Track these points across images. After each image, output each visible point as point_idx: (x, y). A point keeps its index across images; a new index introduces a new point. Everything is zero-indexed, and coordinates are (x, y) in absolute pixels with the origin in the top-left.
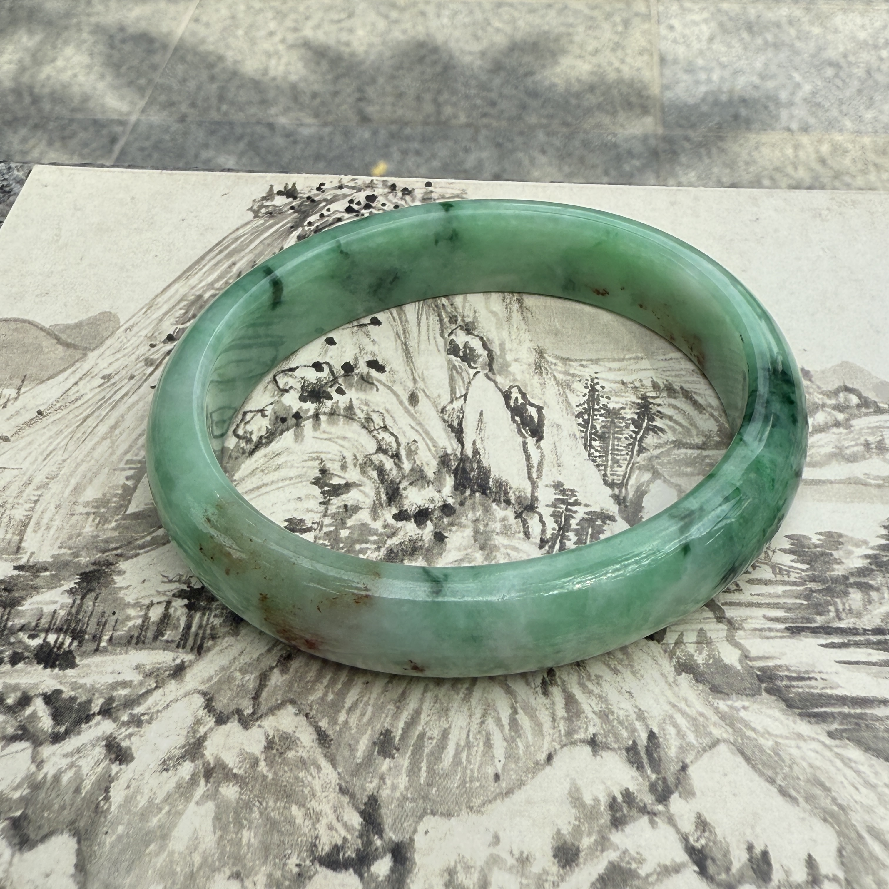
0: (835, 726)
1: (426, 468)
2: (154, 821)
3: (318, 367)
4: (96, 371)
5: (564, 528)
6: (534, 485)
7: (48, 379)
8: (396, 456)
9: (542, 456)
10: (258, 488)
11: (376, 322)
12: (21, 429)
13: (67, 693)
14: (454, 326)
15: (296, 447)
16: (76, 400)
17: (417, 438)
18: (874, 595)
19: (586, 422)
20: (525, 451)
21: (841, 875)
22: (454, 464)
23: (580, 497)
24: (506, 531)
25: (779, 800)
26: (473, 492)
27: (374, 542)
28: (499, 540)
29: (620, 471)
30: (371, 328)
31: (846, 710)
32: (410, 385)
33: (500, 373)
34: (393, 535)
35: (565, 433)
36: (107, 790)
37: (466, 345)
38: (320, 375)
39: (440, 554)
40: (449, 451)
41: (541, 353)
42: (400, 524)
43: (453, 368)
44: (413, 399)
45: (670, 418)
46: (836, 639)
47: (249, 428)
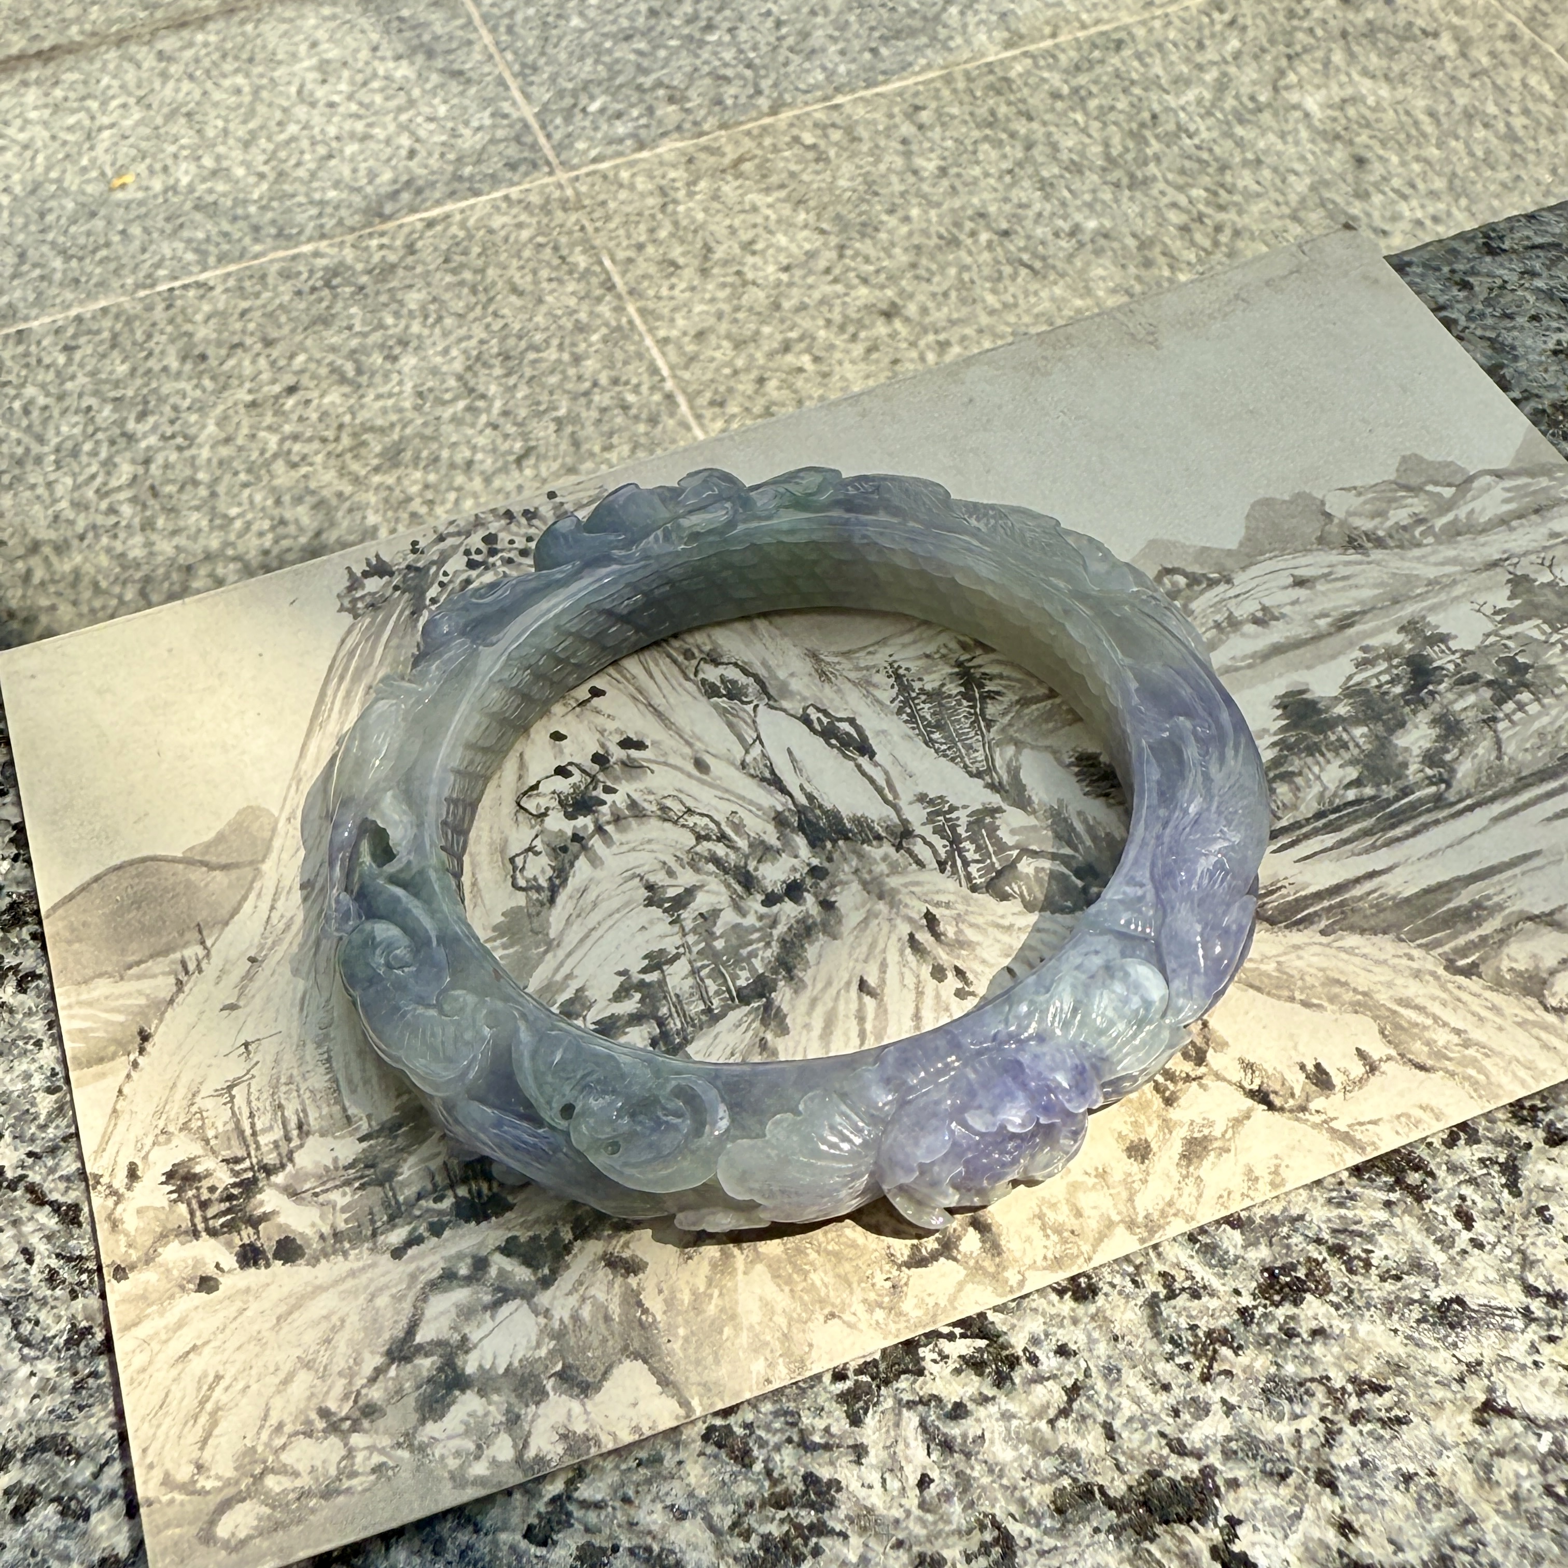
0: (1324, 923)
1: (765, 837)
2: (711, 1309)
3: (562, 771)
4: (286, 883)
5: (955, 842)
6: (896, 808)
7: (232, 916)
8: (722, 838)
9: (886, 773)
10: (587, 936)
11: (596, 693)
12: (244, 988)
13: (524, 1236)
14: (694, 662)
15: (599, 874)
16: (288, 927)
17: (735, 808)
18: (1299, 780)
19: (912, 715)
20: (864, 774)
21: (1394, 1053)
22: (794, 821)
23: (952, 800)
24: (895, 869)
25: (1307, 1011)
26: (834, 842)
27: (759, 940)
28: (893, 882)
29: (980, 756)
30: (596, 701)
31: (1326, 904)
32: (687, 750)
33: (783, 697)
34: (774, 923)
35: (896, 738)
36: (640, 1304)
37: (722, 678)
38: (571, 780)
39: (840, 922)
40: (780, 808)
41: (814, 656)
42: (775, 909)
43: (723, 712)
44: (700, 765)
45: (1001, 677)
46: (1286, 840)
47: (529, 874)
